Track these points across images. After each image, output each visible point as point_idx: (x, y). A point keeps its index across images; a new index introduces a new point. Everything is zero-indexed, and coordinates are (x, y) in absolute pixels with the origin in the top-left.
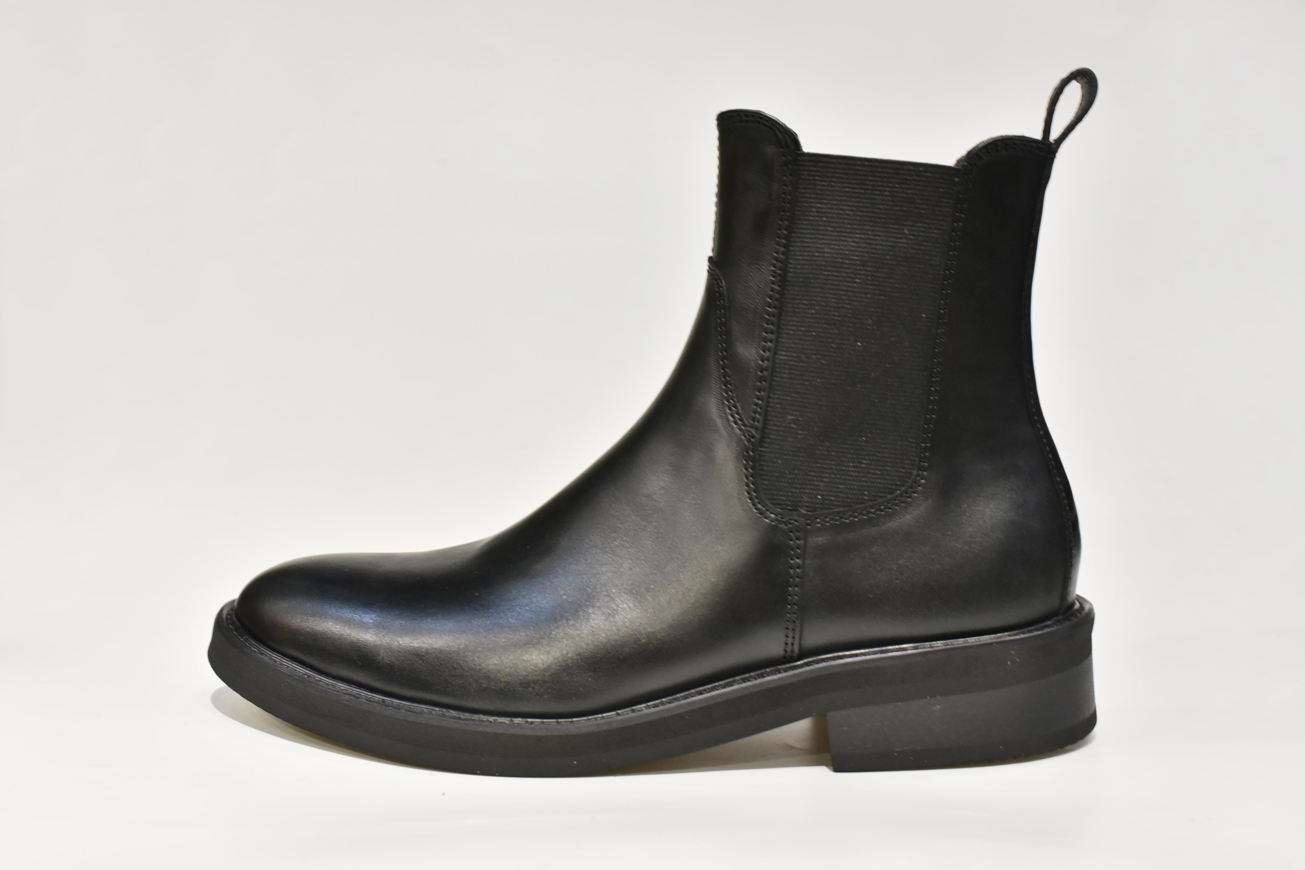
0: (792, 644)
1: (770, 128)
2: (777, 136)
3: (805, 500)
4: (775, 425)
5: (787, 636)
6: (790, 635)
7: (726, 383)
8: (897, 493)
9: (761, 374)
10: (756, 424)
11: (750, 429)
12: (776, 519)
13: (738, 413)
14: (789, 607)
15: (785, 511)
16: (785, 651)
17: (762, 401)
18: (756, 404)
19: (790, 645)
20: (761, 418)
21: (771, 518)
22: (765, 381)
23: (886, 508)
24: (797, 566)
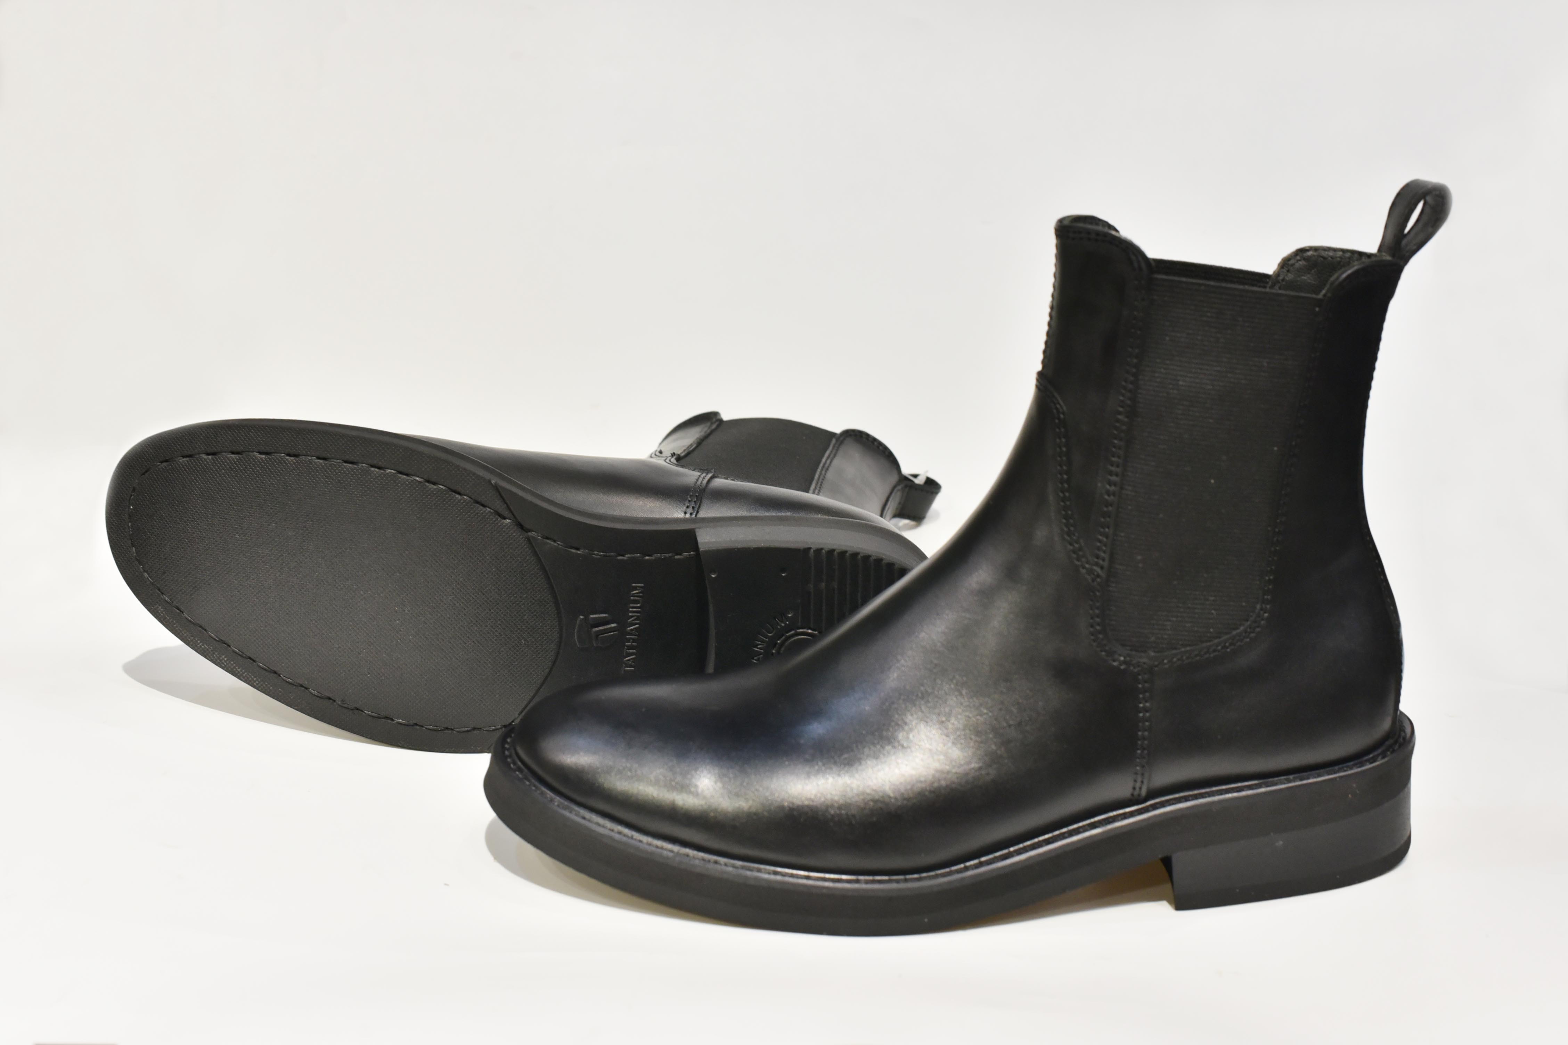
0: (1140, 788)
1: (1123, 250)
2: (1130, 259)
3: (1151, 641)
4: (1118, 564)
5: (1135, 780)
7: (1066, 517)
8: (1242, 628)
9: (1105, 509)
10: (1101, 562)
11: (1095, 568)
12: (1124, 662)
13: (1080, 549)
14: (1139, 752)
15: (1134, 653)
16: (1132, 795)
17: (1107, 538)
18: (1100, 541)
19: (1137, 789)
20: (1106, 556)
21: (1119, 661)
22: (1109, 517)
23: (1231, 644)
24: (1146, 710)
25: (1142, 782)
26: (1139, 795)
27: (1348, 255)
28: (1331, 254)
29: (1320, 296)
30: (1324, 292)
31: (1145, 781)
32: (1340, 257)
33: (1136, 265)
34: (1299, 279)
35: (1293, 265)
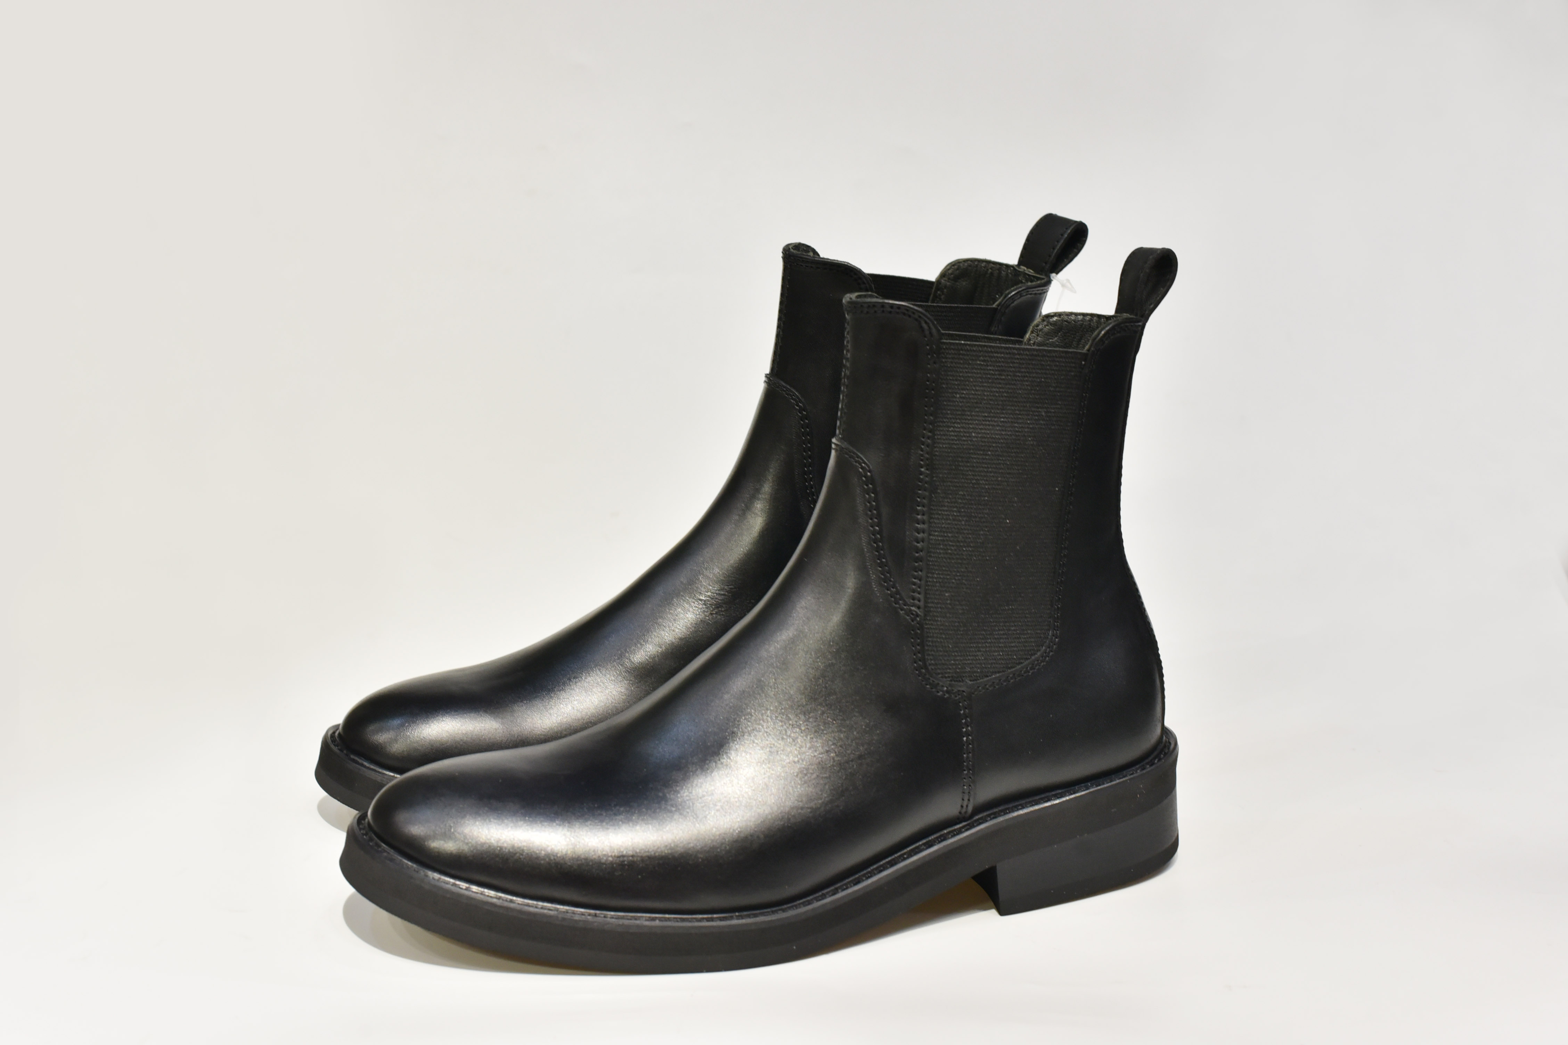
0: (967, 806)
1: (916, 320)
2: (921, 327)
3: (967, 671)
4: (933, 603)
5: (963, 800)
6: (966, 798)
7: (881, 565)
8: (1039, 654)
9: (917, 555)
10: (916, 602)
11: (913, 608)
12: (948, 692)
13: (898, 593)
14: (966, 772)
15: (953, 682)
16: (960, 813)
17: (920, 580)
18: (914, 584)
19: (965, 807)
20: (921, 597)
21: (943, 691)
22: (921, 561)
23: (1031, 669)
24: (967, 734)
25: (969, 800)
26: (966, 812)
27: (1088, 318)
28: (1073, 317)
29: (1085, 351)
30: (1087, 347)
31: (971, 800)
32: (1082, 321)
33: (927, 333)
34: (1048, 342)
35: (1041, 330)
